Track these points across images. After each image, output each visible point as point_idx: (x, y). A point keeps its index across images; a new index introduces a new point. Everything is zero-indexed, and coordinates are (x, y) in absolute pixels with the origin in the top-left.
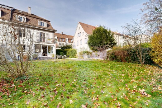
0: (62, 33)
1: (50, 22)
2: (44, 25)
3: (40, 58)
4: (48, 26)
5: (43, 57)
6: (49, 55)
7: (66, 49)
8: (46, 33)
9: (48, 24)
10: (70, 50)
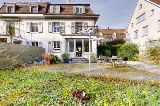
0: (108, 28)
1: (89, 5)
2: (81, 12)
3: (71, 59)
4: (87, 11)
5: (77, 59)
6: (85, 55)
7: (115, 44)
8: (84, 21)
9: (86, 9)
10: (123, 46)
